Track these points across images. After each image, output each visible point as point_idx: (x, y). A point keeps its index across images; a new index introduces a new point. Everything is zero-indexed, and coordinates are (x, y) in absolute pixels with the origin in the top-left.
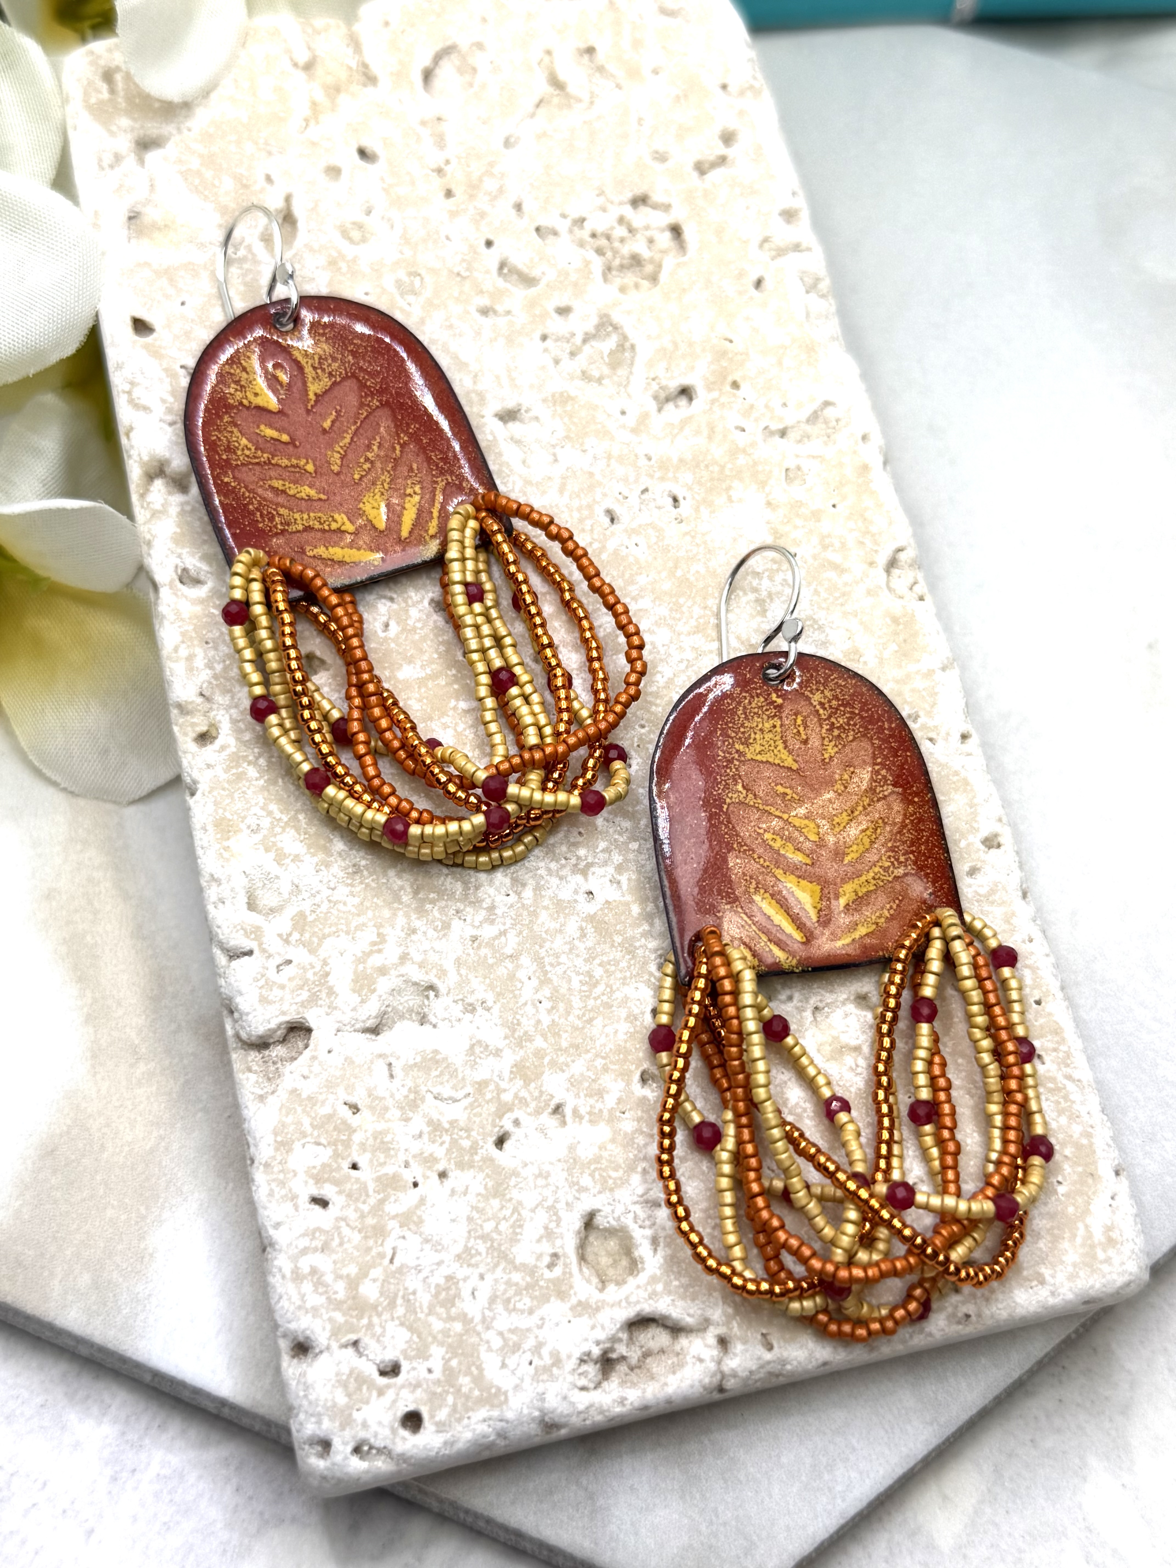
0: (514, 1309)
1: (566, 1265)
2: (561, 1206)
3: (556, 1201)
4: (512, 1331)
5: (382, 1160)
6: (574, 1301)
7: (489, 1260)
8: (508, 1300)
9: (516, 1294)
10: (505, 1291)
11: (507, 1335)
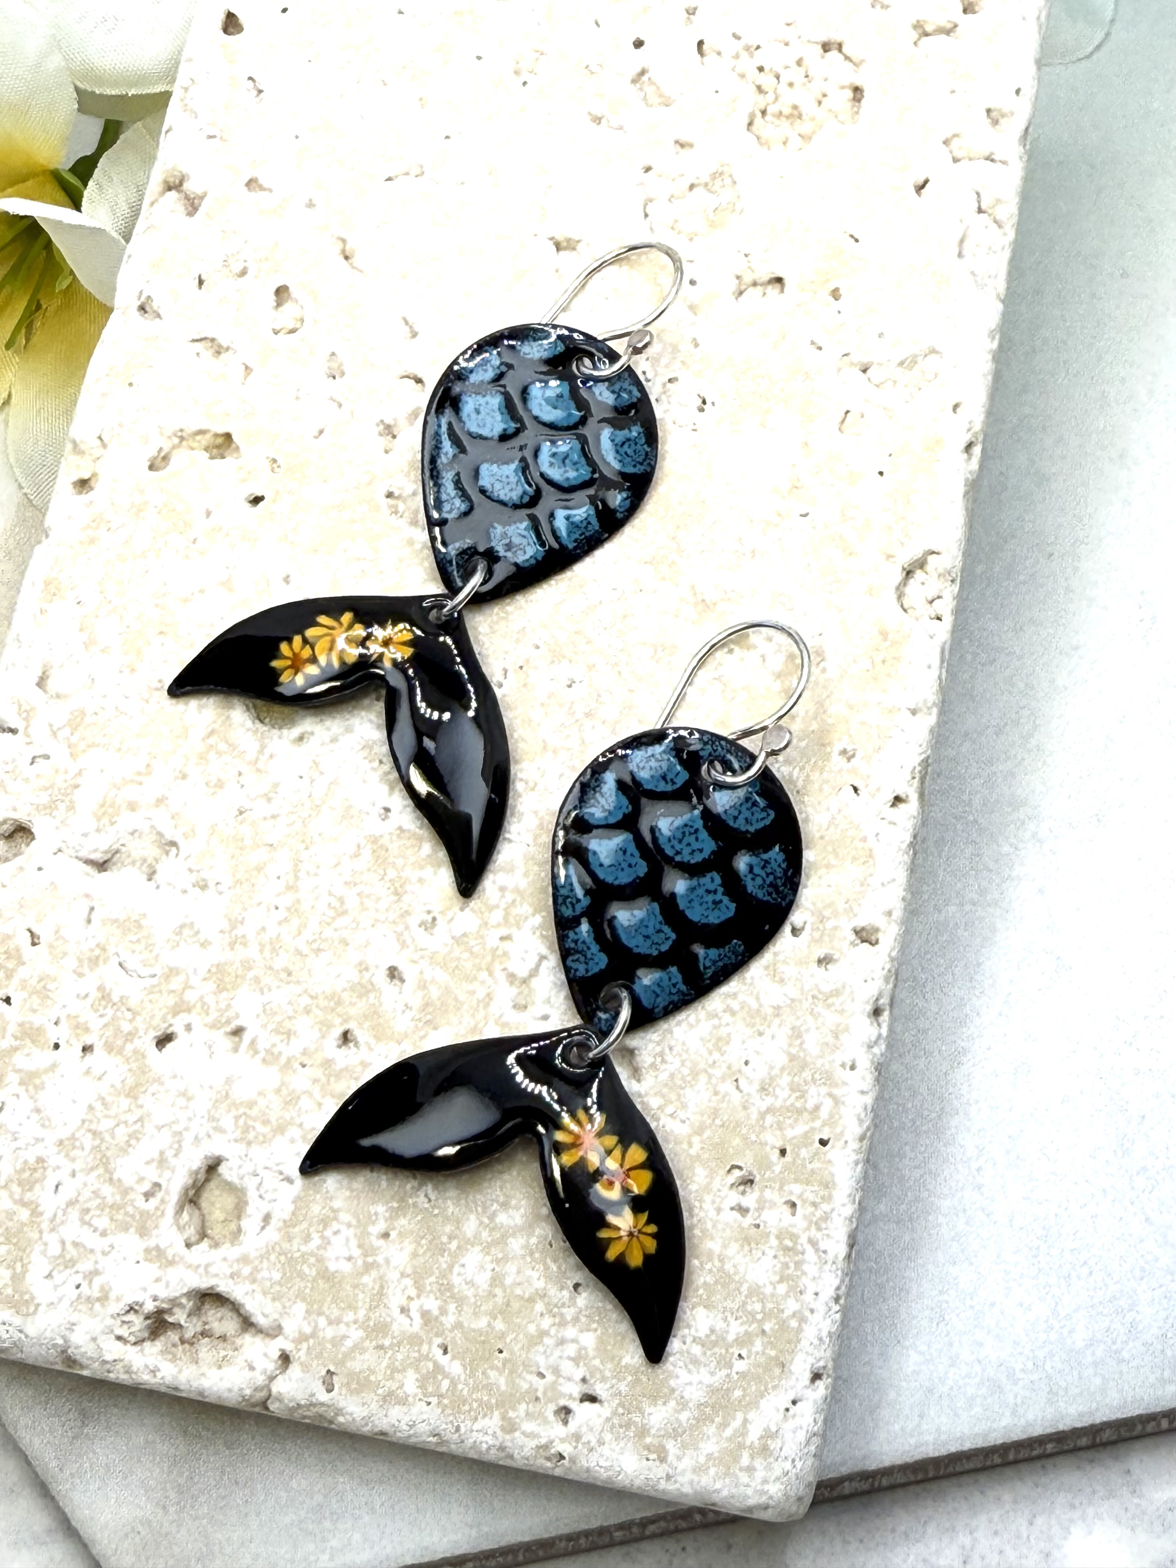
0: (89, 1224)
1: (163, 1201)
2: (188, 1137)
3: (186, 1129)
4: (76, 1244)
5: (35, 1007)
6: (152, 1243)
7: (90, 1159)
8: (88, 1210)
9: (98, 1207)
10: (90, 1200)
11: (69, 1247)
